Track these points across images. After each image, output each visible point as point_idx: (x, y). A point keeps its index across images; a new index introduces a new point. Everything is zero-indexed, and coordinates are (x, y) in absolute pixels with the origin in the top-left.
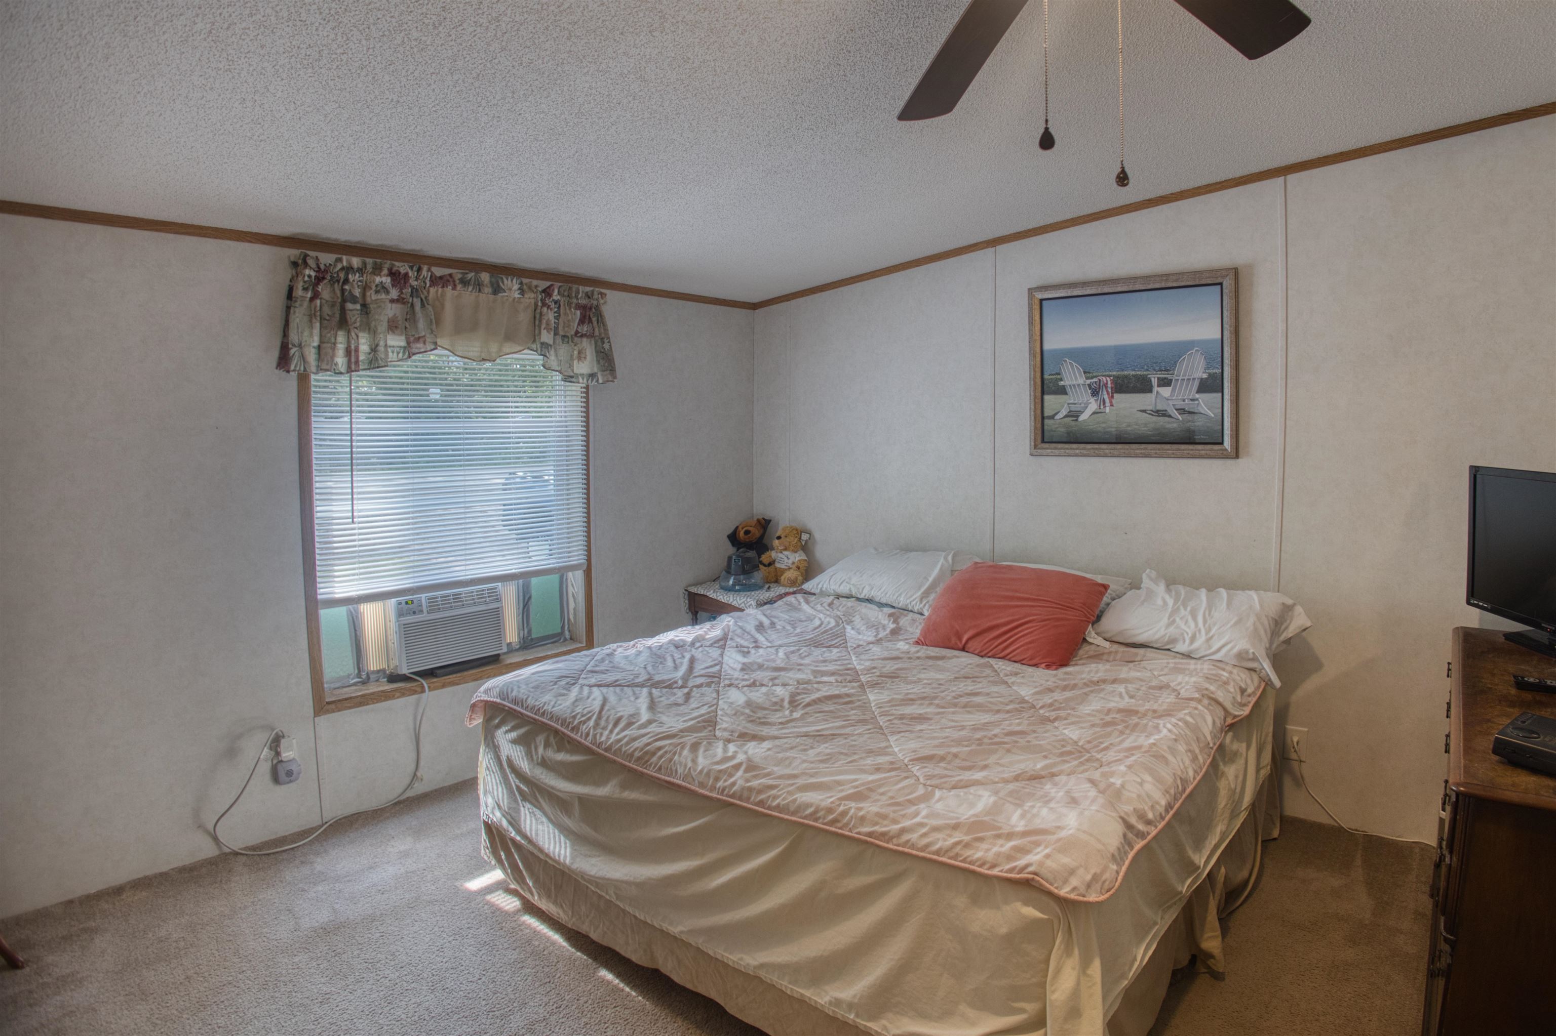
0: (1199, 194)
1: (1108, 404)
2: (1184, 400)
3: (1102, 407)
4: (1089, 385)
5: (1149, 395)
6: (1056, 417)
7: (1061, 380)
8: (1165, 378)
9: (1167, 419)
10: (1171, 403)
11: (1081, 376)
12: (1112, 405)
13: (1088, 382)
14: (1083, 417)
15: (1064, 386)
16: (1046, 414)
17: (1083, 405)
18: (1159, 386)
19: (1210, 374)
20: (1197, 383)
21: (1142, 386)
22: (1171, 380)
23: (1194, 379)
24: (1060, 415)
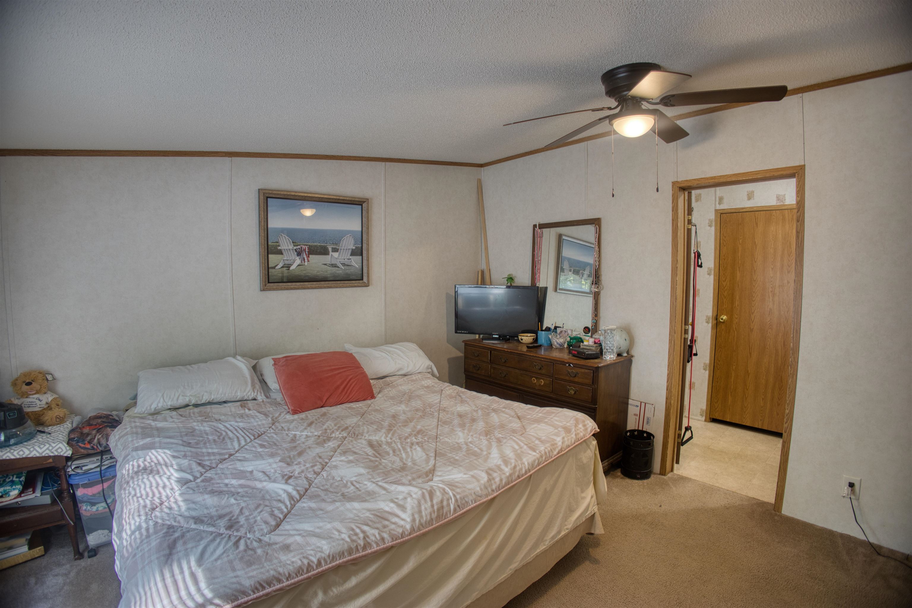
0: (350, 160)
1: (306, 260)
2: (345, 259)
3: (303, 262)
4: (296, 250)
5: (327, 256)
6: (277, 268)
7: (279, 246)
8: (335, 248)
9: (337, 268)
10: (338, 260)
11: (290, 244)
12: (308, 261)
13: (295, 248)
14: (293, 268)
15: (281, 250)
16: (270, 266)
17: (292, 261)
18: (332, 252)
19: (356, 247)
20: (350, 251)
21: (324, 251)
22: (338, 249)
23: (349, 249)
24: (279, 267)
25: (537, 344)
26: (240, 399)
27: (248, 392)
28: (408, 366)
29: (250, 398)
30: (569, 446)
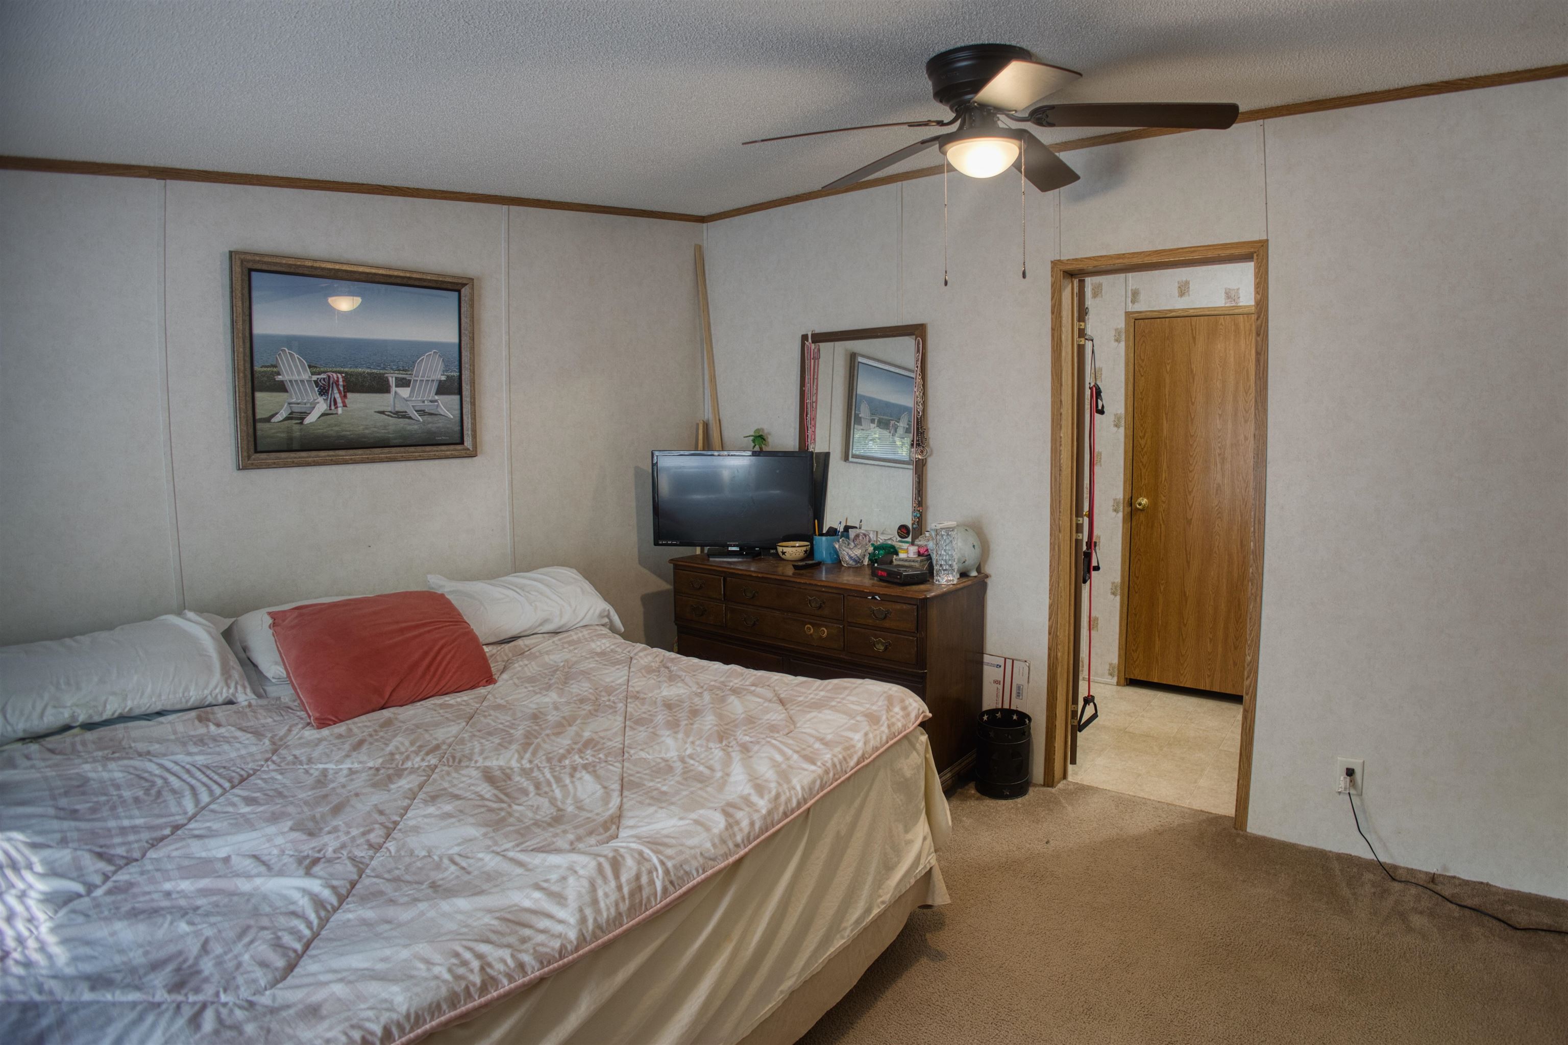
1: (340, 404)
2: (423, 402)
3: (333, 407)
4: (316, 382)
5: (386, 395)
6: (273, 420)
7: (279, 374)
8: (404, 378)
9: (407, 420)
10: (410, 404)
11: (305, 370)
12: (345, 405)
13: (315, 378)
14: (310, 419)
15: (282, 382)
16: (258, 416)
17: (308, 405)
18: (397, 386)
19: (448, 377)
20: (435, 385)
21: (379, 386)
22: (410, 381)
23: (433, 381)
24: (278, 418)
25: (813, 560)
26: (196, 704)
27: (216, 688)
28: (561, 615)
29: (220, 700)
30: (877, 749)
